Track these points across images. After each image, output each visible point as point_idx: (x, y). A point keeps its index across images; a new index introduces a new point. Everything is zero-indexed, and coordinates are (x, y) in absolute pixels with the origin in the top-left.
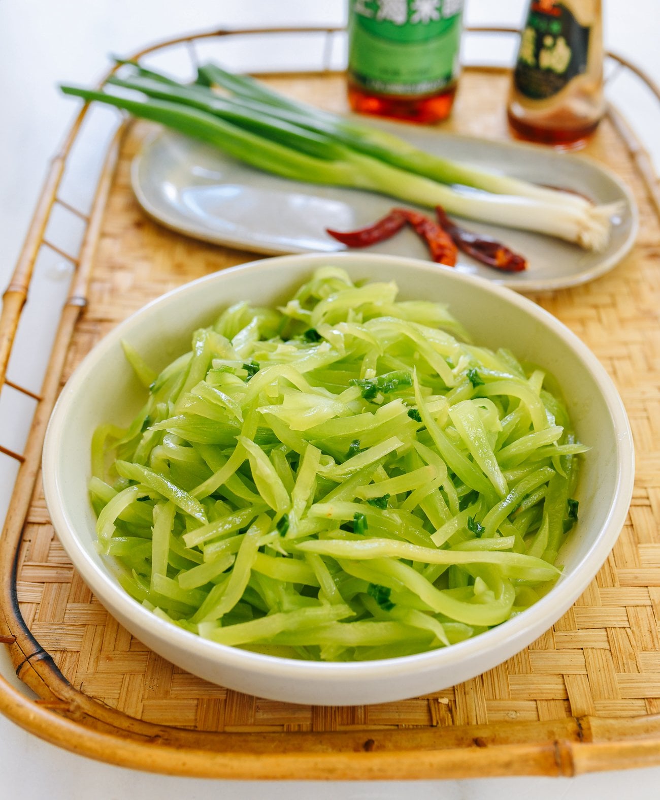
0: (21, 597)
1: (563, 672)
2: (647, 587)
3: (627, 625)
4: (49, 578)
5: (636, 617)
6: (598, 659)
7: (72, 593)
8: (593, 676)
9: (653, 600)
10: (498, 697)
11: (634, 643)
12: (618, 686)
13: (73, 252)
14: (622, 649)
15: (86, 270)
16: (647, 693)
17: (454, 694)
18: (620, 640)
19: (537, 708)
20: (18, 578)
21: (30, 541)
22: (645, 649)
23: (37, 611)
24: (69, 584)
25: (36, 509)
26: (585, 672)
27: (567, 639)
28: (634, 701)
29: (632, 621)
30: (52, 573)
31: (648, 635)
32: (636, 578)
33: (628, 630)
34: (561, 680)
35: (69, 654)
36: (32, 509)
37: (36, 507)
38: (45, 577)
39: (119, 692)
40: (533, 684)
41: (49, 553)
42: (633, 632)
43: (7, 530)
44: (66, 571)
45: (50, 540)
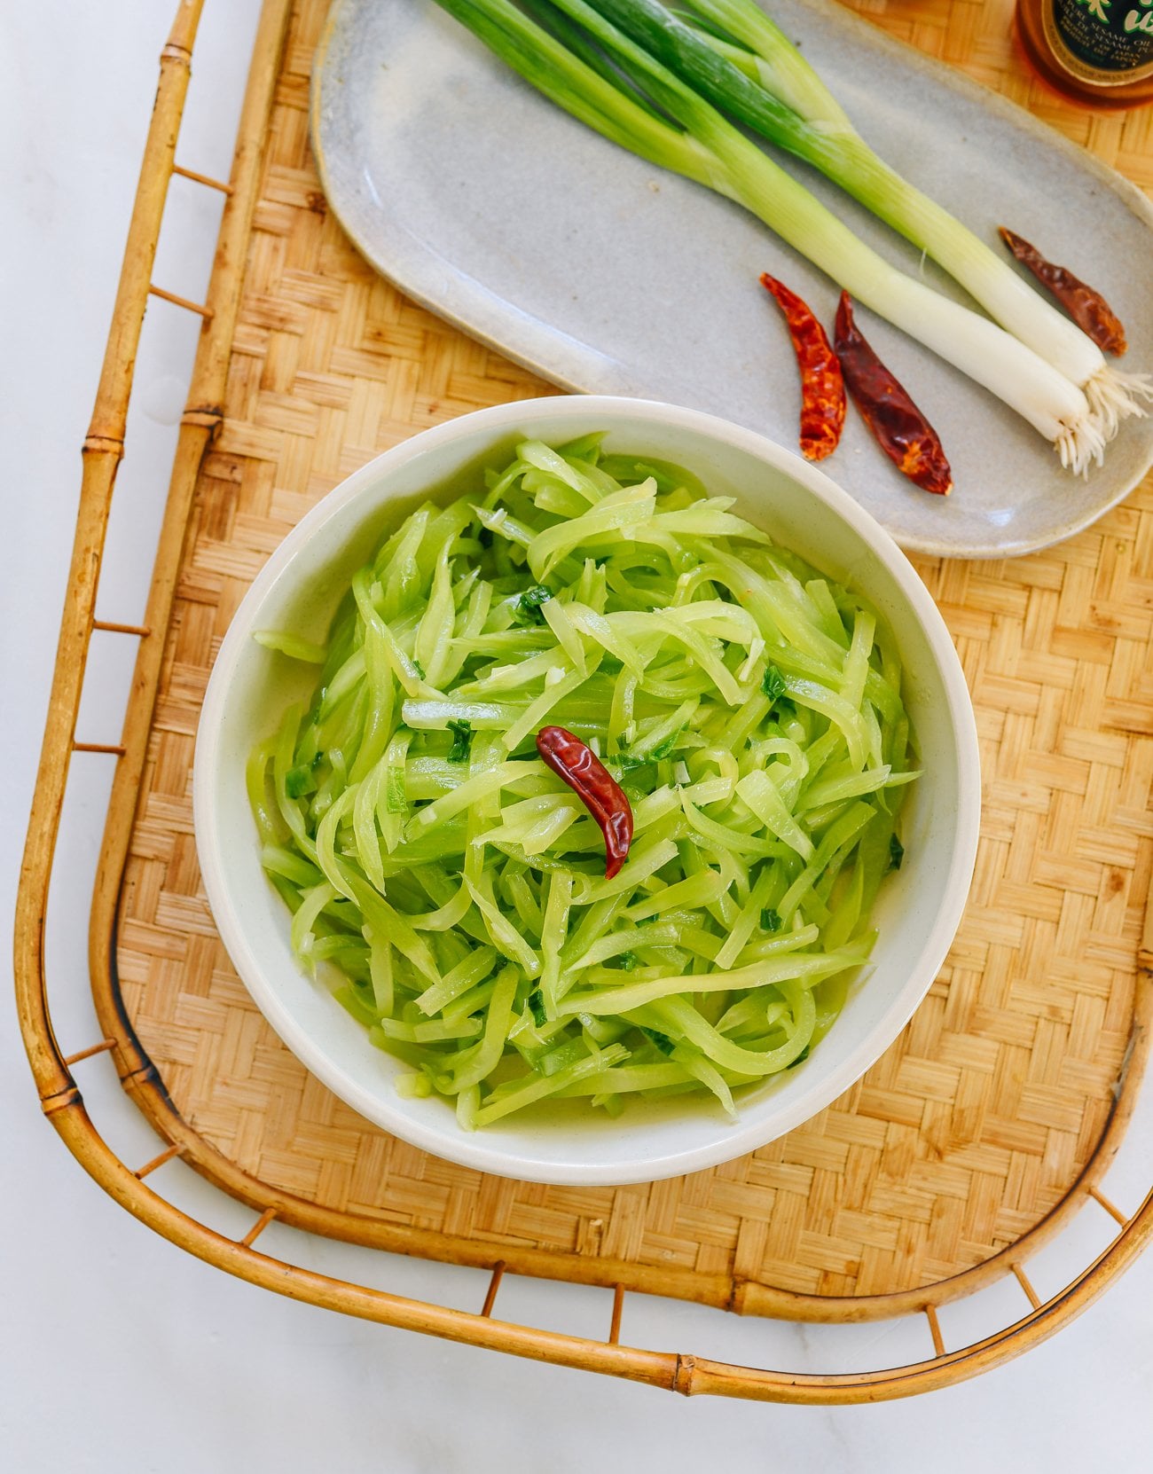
0: (124, 971)
1: (743, 1215)
2: (888, 1121)
3: (841, 1169)
4: (158, 948)
5: (857, 1162)
6: (790, 1205)
7: (185, 978)
8: (775, 1227)
9: (888, 1144)
10: (659, 1229)
11: (839, 1196)
12: (799, 1246)
14: (823, 1201)
16: (827, 1264)
17: (611, 1214)
18: (825, 1189)
19: (698, 1251)
20: (120, 943)
21: (133, 884)
22: (849, 1208)
23: (144, 996)
24: (182, 964)
25: (141, 834)
26: (768, 1220)
27: (764, 1172)
28: (808, 1269)
29: (850, 1166)
30: (161, 943)
31: (861, 1190)
32: (881, 1105)
33: (841, 1178)
34: (736, 1223)
35: (180, 1068)
36: (136, 833)
37: (140, 830)
38: (153, 947)
39: (235, 1130)
40: (704, 1222)
41: (157, 909)
42: (845, 1181)
43: (103, 874)
44: (178, 942)
45: (158, 888)
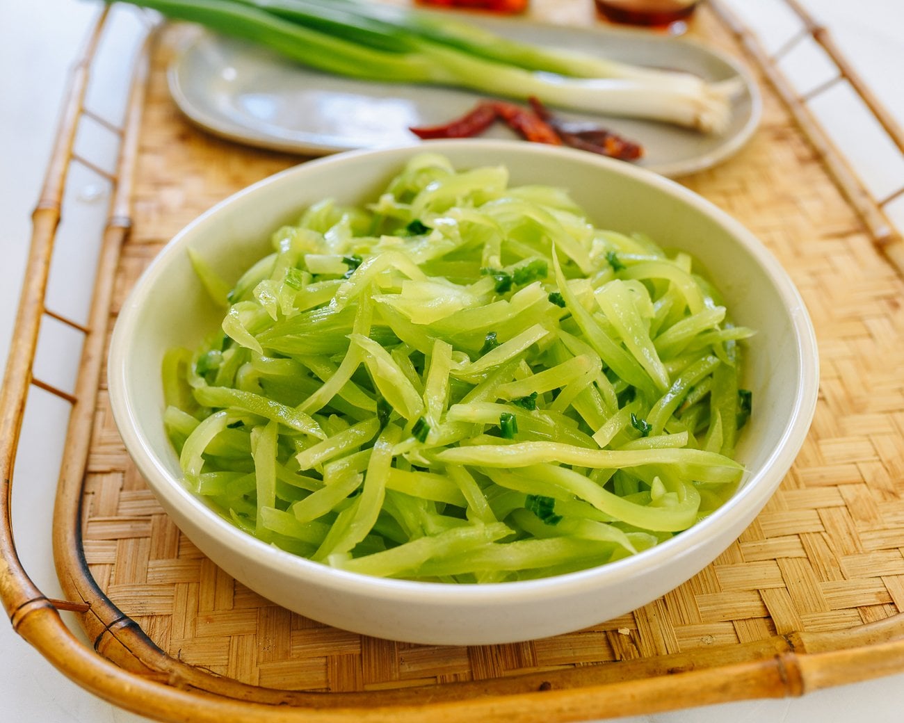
0: (90, 557)
1: (757, 587)
2: (836, 485)
3: (821, 528)
4: (122, 533)
5: (830, 519)
6: (795, 570)
7: (154, 548)
8: (793, 588)
9: (847, 499)
10: (687, 622)
11: (833, 547)
12: (824, 597)
13: (108, 167)
14: (821, 555)
15: (126, 187)
16: (858, 602)
17: (635, 622)
18: (817, 546)
19: (735, 629)
20: (84, 537)
21: (93, 493)
22: (847, 554)
23: (112, 573)
24: (148, 539)
25: (97, 456)
26: (783, 585)
27: (755, 550)
28: (845, 612)
29: (827, 523)
30: (125, 528)
31: (847, 537)
32: (822, 477)
33: (824, 534)
34: (757, 596)
35: (159, 619)
36: (92, 456)
37: (96, 453)
38: (117, 533)
39: (227, 657)
40: (725, 603)
41: (118, 505)
42: (830, 536)
43: (64, 481)
44: (142, 525)
45: (118, 490)
